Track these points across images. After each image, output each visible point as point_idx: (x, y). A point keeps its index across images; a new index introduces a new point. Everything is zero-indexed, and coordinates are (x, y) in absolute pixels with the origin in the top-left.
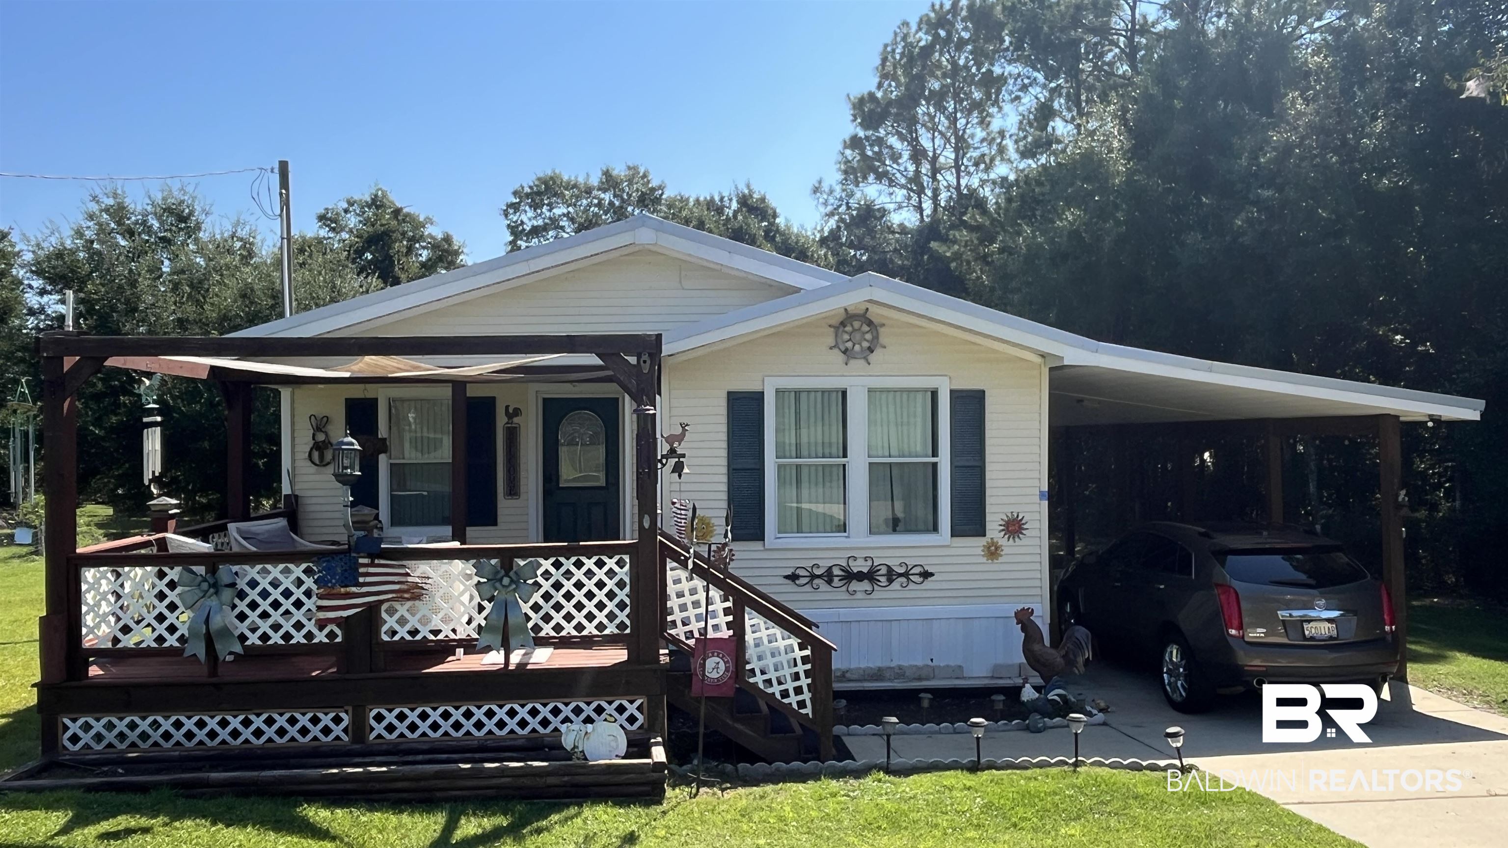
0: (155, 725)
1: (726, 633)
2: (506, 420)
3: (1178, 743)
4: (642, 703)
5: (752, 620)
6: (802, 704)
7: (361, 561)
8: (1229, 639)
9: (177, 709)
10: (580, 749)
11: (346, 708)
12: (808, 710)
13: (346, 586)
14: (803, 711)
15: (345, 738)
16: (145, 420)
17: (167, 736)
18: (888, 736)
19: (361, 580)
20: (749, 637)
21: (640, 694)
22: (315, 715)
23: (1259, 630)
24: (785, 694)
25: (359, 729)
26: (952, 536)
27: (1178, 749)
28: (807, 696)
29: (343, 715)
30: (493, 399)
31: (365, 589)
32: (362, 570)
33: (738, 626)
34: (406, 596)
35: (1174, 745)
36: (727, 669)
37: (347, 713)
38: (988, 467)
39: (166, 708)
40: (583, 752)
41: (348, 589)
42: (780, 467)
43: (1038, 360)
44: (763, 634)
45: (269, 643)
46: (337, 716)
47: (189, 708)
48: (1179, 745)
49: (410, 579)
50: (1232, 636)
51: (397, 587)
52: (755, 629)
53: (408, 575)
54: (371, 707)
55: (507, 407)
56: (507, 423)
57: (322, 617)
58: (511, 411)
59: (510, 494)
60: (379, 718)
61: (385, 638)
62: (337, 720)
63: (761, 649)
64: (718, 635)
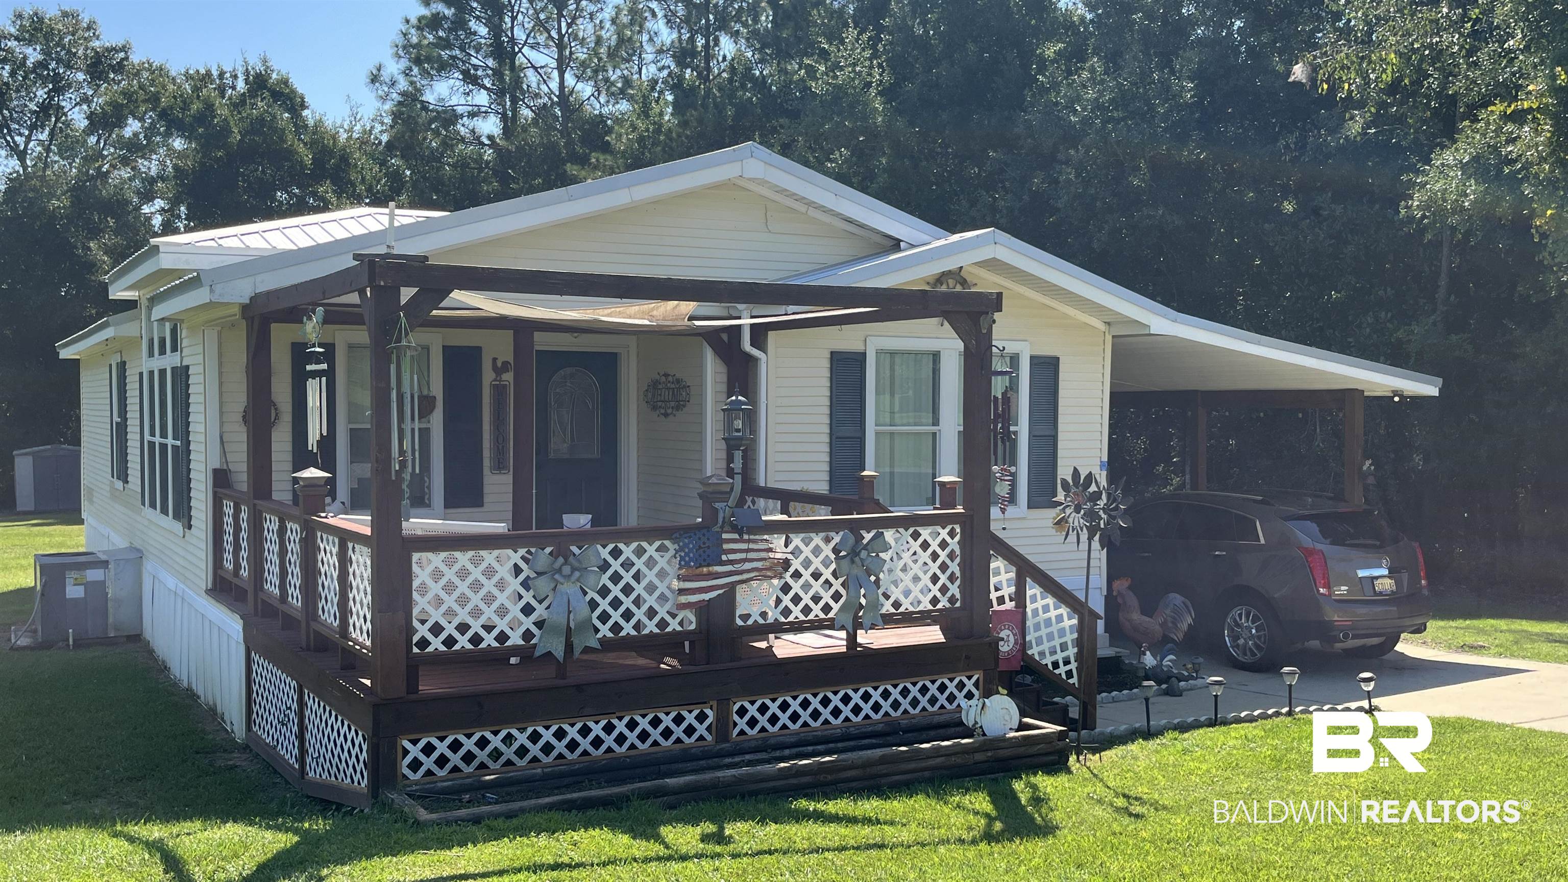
0: (509, 739)
1: (1009, 605)
2: (493, 375)
3: (1371, 686)
4: (978, 679)
5: (1033, 590)
6: (1069, 674)
7: (725, 536)
8: (1319, 597)
9: (532, 718)
10: (979, 725)
11: (711, 703)
12: (1074, 680)
13: (708, 565)
14: (1071, 681)
15: (709, 738)
16: (309, 368)
17: (522, 751)
18: (1147, 700)
19: (724, 558)
20: (1029, 608)
21: (976, 668)
22: (679, 713)
23: (1343, 588)
24: (1056, 665)
25: (722, 727)
26: (1029, 508)
27: (1368, 692)
28: (1073, 666)
29: (708, 712)
30: (479, 349)
31: (729, 568)
32: (725, 546)
33: (1019, 597)
34: (769, 574)
35: (1366, 689)
36: (1016, 643)
37: (711, 709)
38: (1061, 436)
39: (520, 719)
40: (981, 727)
41: (711, 568)
42: (877, 434)
43: (1102, 327)
44: (1040, 604)
45: (621, 634)
46: (702, 712)
47: (546, 716)
48: (1370, 688)
49: (771, 555)
50: (1322, 594)
51: (759, 565)
52: (1034, 599)
53: (770, 550)
54: (734, 700)
55: (495, 360)
56: (495, 380)
57: (683, 601)
58: (499, 364)
59: (499, 468)
60: (742, 712)
61: (739, 622)
62: (701, 718)
63: (1037, 619)
64: (1002, 608)
